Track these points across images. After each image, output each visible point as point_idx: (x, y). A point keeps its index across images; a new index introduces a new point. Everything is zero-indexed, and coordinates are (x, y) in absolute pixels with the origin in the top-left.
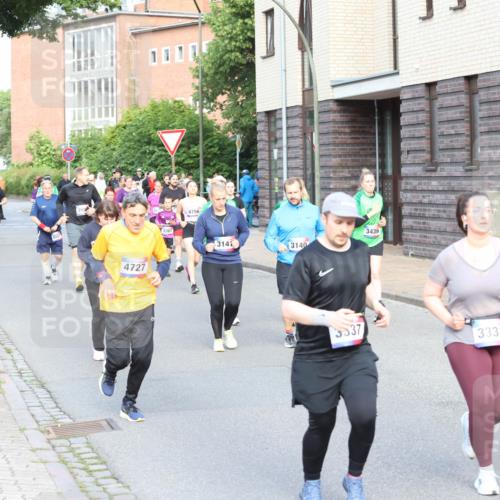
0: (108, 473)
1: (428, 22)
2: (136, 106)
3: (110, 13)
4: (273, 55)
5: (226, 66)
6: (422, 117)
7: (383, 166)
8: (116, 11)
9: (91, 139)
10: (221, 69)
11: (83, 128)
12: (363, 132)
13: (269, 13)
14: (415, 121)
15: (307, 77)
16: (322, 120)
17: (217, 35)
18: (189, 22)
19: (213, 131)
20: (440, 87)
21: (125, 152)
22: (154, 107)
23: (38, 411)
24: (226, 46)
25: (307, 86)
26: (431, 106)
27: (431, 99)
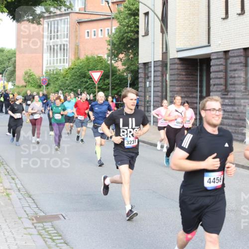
0: (62, 241)
1: (226, 21)
2: (79, 58)
3: (67, 12)
4: (148, 35)
5: (125, 40)
6: (222, 68)
7: (201, 92)
8: (70, 10)
9: (56, 74)
10: (122, 41)
11: (52, 69)
12: (192, 75)
13: (147, 14)
14: (218, 70)
15: (164, 46)
16: (171, 68)
17: (120, 24)
18: (106, 17)
19: (116, 72)
20: (231, 53)
21: (72, 81)
22: (88, 59)
23: (27, 209)
24: (125, 30)
25: (164, 51)
26: (226, 62)
27: (226, 59)
